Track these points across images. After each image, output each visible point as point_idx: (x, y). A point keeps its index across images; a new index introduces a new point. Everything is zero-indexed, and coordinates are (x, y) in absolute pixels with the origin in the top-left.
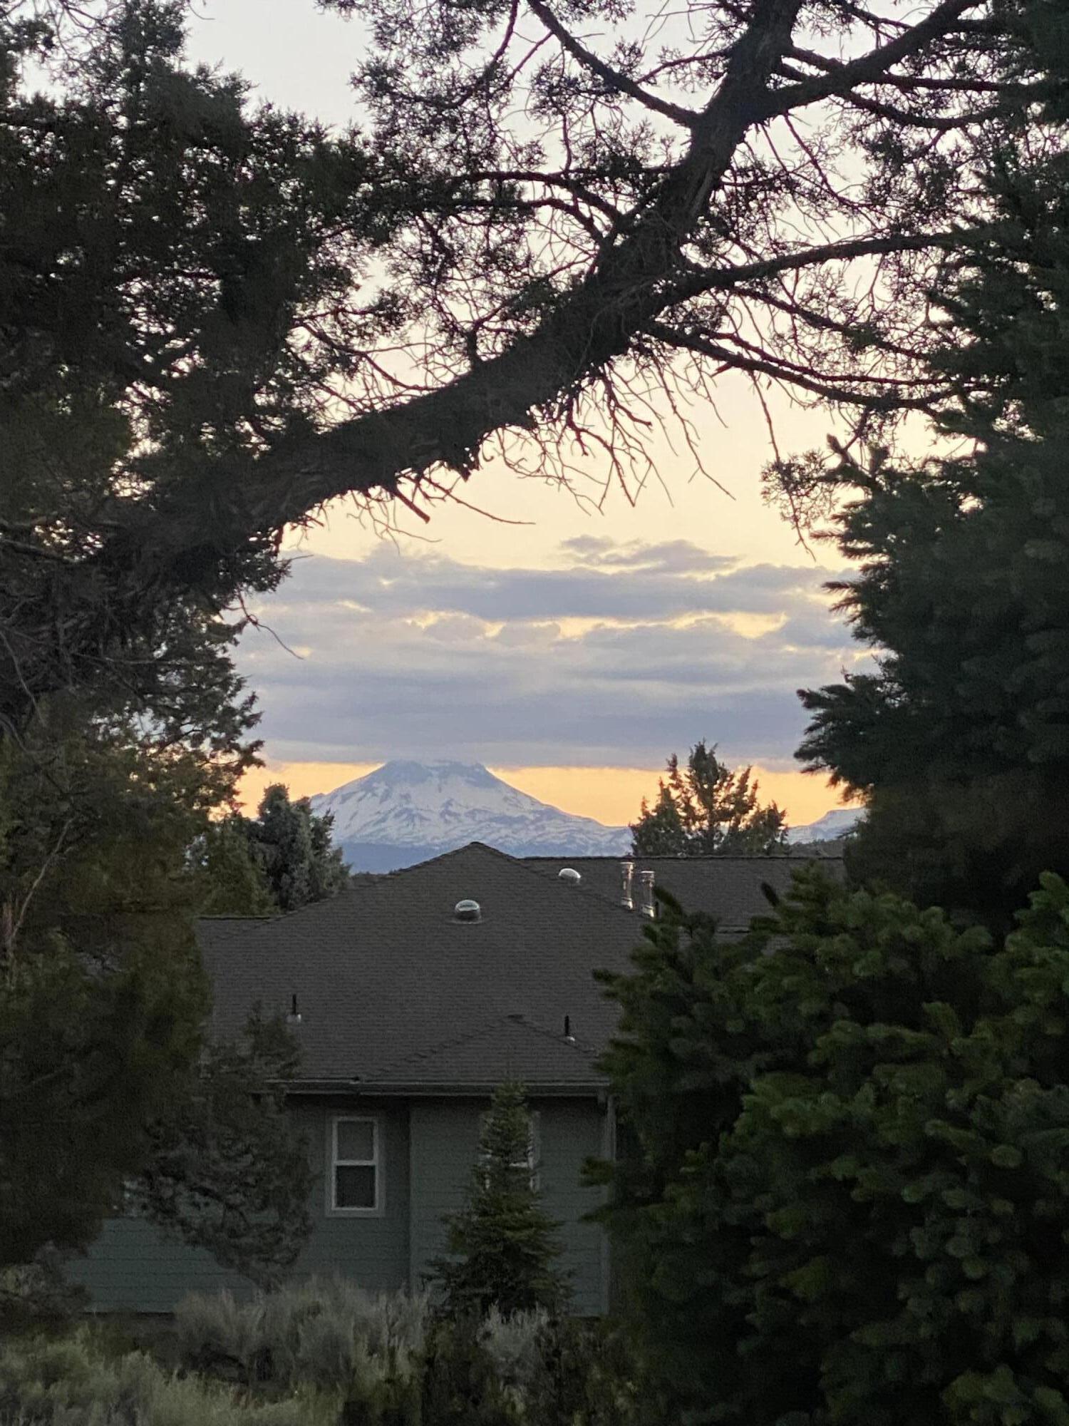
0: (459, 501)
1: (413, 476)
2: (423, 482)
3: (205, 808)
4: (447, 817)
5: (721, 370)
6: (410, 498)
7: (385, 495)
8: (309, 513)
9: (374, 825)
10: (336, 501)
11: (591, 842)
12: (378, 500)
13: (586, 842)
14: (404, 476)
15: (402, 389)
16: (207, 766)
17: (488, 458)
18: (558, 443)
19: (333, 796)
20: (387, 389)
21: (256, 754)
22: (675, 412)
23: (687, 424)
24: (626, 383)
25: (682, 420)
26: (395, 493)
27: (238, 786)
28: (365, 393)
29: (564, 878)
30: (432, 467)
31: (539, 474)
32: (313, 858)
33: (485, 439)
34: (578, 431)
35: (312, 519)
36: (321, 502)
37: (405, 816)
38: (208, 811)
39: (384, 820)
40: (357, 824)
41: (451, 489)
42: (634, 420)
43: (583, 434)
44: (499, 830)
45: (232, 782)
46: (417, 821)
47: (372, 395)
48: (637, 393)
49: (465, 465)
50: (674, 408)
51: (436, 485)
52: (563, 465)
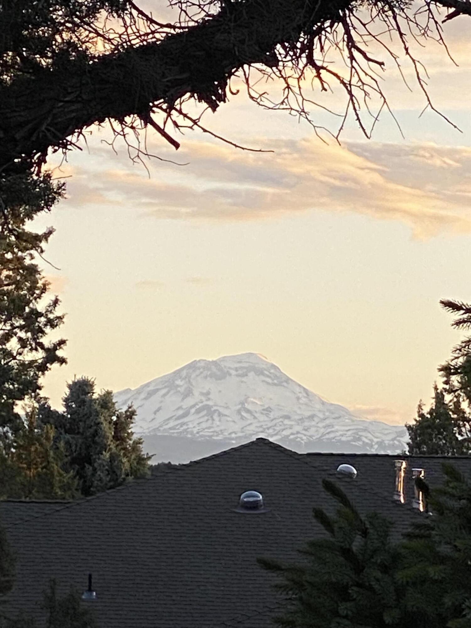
0: (205, 131)
1: (165, 106)
2: (173, 112)
3: (10, 401)
4: (244, 414)
5: (450, 17)
6: (162, 126)
7: (138, 122)
8: (69, 138)
9: (176, 419)
10: (94, 127)
11: (376, 440)
12: (132, 128)
13: (372, 441)
14: (157, 106)
15: (157, 27)
16: (13, 363)
17: (235, 91)
18: (298, 79)
19: (139, 391)
20: (143, 26)
21: (59, 353)
22: (407, 53)
23: (417, 63)
24: (364, 25)
25: (414, 61)
26: (148, 120)
27: (41, 381)
28: (124, 29)
29: (342, 473)
30: (183, 98)
31: (284, 106)
32: (114, 450)
33: (233, 74)
34: (318, 69)
35: (71, 143)
36: (82, 129)
37: (205, 412)
38: (13, 403)
39: (186, 415)
40: (161, 417)
41: (199, 119)
42: (369, 60)
43: (322, 71)
44: (291, 427)
45: (36, 377)
46: (216, 417)
47: (130, 31)
48: (373, 35)
49: (214, 98)
50: (407, 49)
51: (185, 116)
52: (303, 99)
